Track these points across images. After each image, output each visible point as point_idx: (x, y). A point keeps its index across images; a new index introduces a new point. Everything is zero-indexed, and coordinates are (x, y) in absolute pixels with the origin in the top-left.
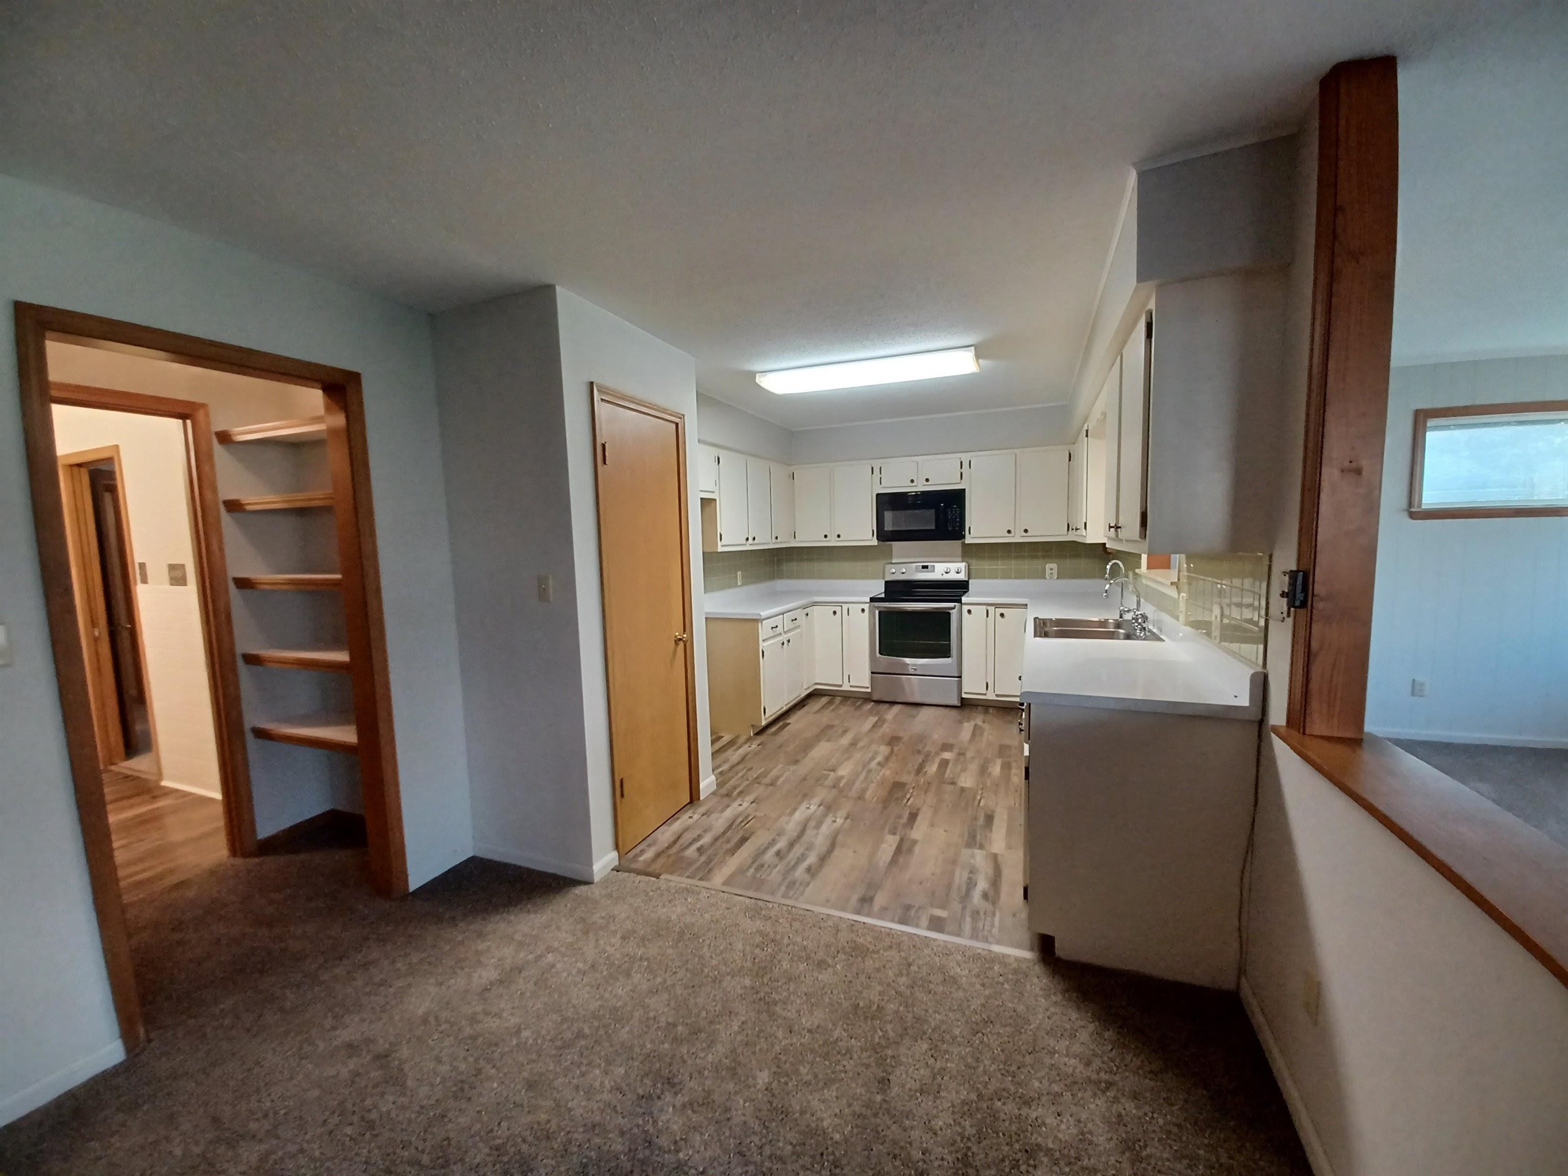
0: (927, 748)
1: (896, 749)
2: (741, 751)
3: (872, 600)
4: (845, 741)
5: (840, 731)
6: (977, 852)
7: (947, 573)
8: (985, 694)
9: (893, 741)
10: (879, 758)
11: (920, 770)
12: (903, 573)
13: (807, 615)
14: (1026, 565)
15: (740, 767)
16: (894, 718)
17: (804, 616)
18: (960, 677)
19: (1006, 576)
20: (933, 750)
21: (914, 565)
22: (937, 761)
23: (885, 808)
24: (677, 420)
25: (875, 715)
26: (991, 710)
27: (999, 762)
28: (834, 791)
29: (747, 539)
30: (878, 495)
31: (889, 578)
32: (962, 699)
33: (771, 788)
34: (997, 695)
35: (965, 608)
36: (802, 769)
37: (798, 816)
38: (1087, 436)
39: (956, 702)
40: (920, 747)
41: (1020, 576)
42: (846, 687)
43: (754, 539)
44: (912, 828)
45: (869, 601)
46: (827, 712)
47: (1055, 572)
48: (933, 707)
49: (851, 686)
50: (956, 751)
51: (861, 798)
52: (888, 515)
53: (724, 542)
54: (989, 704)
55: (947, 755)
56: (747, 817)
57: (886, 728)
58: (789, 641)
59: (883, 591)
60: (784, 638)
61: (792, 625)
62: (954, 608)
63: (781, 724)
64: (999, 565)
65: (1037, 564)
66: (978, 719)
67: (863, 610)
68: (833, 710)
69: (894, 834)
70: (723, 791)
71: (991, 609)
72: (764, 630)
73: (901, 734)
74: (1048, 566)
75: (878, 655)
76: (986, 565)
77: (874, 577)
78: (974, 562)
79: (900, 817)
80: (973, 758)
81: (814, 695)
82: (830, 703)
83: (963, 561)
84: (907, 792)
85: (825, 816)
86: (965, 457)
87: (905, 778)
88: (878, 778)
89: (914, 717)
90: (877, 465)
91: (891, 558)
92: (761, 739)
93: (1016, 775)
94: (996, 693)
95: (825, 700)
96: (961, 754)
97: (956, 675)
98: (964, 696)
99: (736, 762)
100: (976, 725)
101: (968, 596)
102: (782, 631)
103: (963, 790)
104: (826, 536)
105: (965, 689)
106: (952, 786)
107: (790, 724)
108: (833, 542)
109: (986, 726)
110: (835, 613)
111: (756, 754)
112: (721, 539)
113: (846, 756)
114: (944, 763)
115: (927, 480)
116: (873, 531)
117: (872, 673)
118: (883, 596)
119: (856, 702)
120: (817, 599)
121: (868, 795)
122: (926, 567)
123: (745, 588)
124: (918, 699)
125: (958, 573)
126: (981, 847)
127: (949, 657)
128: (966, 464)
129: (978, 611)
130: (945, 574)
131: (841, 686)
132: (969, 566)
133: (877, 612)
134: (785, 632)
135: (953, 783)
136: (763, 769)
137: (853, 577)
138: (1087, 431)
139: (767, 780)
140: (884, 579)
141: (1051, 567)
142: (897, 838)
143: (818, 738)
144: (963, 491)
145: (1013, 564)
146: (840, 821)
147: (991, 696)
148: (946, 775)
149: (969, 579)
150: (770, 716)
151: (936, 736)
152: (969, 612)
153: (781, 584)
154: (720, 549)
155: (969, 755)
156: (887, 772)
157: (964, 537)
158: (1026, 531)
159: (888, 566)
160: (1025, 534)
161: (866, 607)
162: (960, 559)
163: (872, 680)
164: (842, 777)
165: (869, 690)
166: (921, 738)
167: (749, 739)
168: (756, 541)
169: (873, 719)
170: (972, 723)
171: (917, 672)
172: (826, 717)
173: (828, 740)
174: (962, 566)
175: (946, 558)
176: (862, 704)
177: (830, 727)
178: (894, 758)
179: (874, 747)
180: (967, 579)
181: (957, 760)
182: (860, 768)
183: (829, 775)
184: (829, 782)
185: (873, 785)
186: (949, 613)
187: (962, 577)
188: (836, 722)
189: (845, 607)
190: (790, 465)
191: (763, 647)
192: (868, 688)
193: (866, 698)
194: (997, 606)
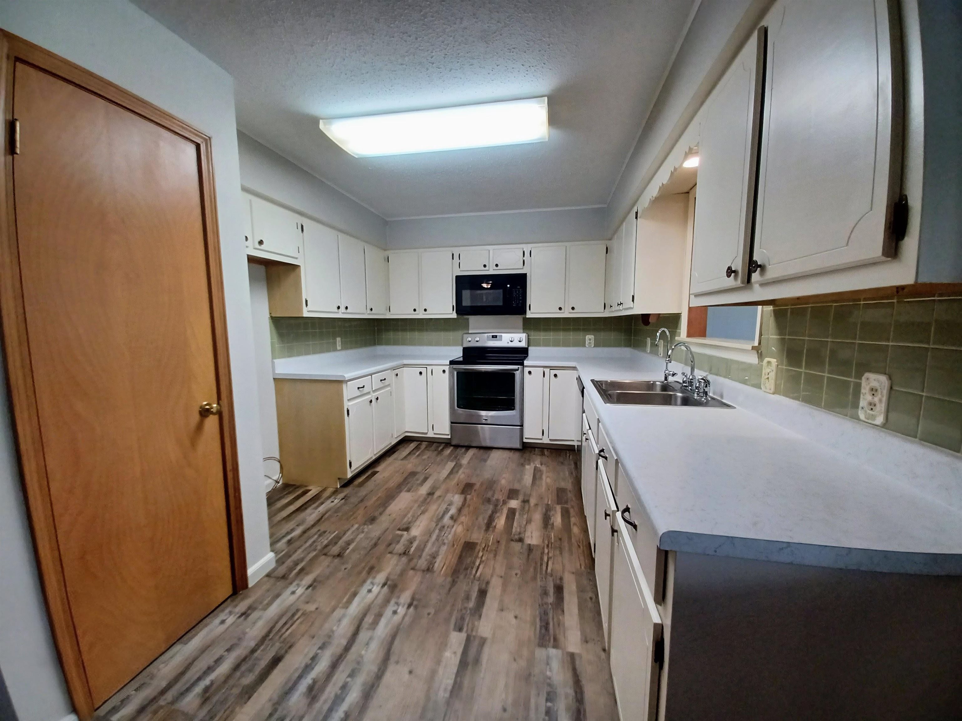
0: (496, 497)
1: (468, 497)
2: (322, 509)
3: (452, 363)
4: (424, 490)
5: (422, 478)
6: (552, 651)
7: (511, 341)
8: (541, 439)
9: (467, 488)
10: (453, 511)
11: (489, 524)
12: (477, 341)
13: (397, 375)
14: (571, 336)
15: (314, 530)
16: (469, 463)
17: (394, 376)
18: (522, 426)
19: (556, 344)
20: (501, 498)
21: (486, 335)
22: (505, 511)
23: (454, 583)
24: (198, 140)
25: (452, 461)
26: (546, 452)
27: (558, 508)
28: (404, 559)
29: (339, 308)
30: (457, 277)
31: (466, 345)
32: (524, 444)
33: (337, 561)
34: (550, 440)
35: (527, 370)
36: (375, 530)
37: (355, 608)
38: (636, 218)
39: (518, 445)
40: (489, 494)
41: (566, 344)
42: (431, 435)
43: (347, 308)
44: (480, 616)
45: (449, 364)
46: (413, 459)
47: (593, 342)
48: (501, 450)
49: (435, 434)
50: (521, 497)
51: (429, 569)
52: (466, 294)
53: (310, 307)
54: (543, 446)
55: (514, 504)
56: (293, 615)
57: (461, 475)
58: (377, 399)
59: (462, 355)
60: (373, 396)
61: (381, 385)
62: (517, 370)
63: (369, 473)
64: (551, 336)
65: (579, 336)
66: (537, 462)
67: (444, 371)
68: (418, 455)
69: (460, 630)
70: (282, 570)
71: (547, 371)
72: (349, 391)
73: (473, 481)
74: (588, 337)
75: (456, 408)
76: (541, 336)
77: (455, 344)
78: (532, 333)
79: (467, 598)
80: (536, 505)
81: (405, 441)
82: (417, 448)
83: (523, 332)
84: (477, 557)
85: (387, 601)
86: (527, 248)
87: (477, 536)
88: (450, 537)
89: (485, 461)
90: (456, 252)
91: (468, 330)
92: (347, 491)
93: (575, 524)
94: (550, 438)
95: (413, 445)
96: (526, 501)
97: (519, 424)
98: (525, 440)
99: (312, 523)
100: (536, 469)
101: (527, 360)
102: (370, 390)
103: (530, 549)
104: (415, 310)
105: (526, 435)
106: (520, 544)
107: (378, 472)
108: (421, 315)
109: (544, 468)
110: (421, 373)
111: (337, 510)
112: (307, 305)
113: (422, 508)
114: (512, 513)
115: (497, 265)
116: (453, 306)
117: (452, 423)
118: (461, 359)
119: (438, 447)
120: (406, 362)
121: (437, 565)
122: (496, 337)
123: (344, 353)
124: (488, 444)
125: (520, 341)
126: (556, 646)
127: (513, 409)
128: (527, 254)
129: (537, 372)
130: (510, 342)
131: (426, 433)
132: (528, 336)
133: (455, 373)
134: (374, 391)
135: (521, 540)
136: (336, 532)
137: (438, 344)
138: (637, 213)
139: (335, 550)
140: (462, 345)
141: (590, 338)
142: (463, 635)
143: (399, 488)
144: (524, 276)
145: (561, 335)
146: (401, 611)
147: (546, 440)
148: (514, 530)
149: (528, 346)
150: (355, 470)
151: (503, 482)
152: (530, 373)
153: (380, 349)
154: (306, 314)
155: (533, 501)
156: (459, 529)
157: (524, 312)
158: (573, 308)
159: (465, 336)
160: (572, 311)
161: (447, 368)
162: (522, 331)
163: (452, 429)
164: (415, 538)
165: (449, 437)
166: (491, 484)
167: (336, 492)
168: (348, 311)
169: (451, 465)
170: (533, 466)
171: (489, 422)
172: (411, 464)
173: (409, 491)
174: (523, 336)
175: (511, 329)
176: (443, 448)
177: (413, 474)
178: (465, 511)
179: (449, 496)
180: (527, 347)
181: (523, 508)
182: (434, 524)
183: (401, 536)
184: (399, 548)
185: (444, 548)
186: (514, 374)
187: (523, 344)
188: (419, 469)
189: (429, 368)
190: (385, 250)
191: (348, 406)
192: (449, 435)
193: (447, 443)
194: (552, 368)
